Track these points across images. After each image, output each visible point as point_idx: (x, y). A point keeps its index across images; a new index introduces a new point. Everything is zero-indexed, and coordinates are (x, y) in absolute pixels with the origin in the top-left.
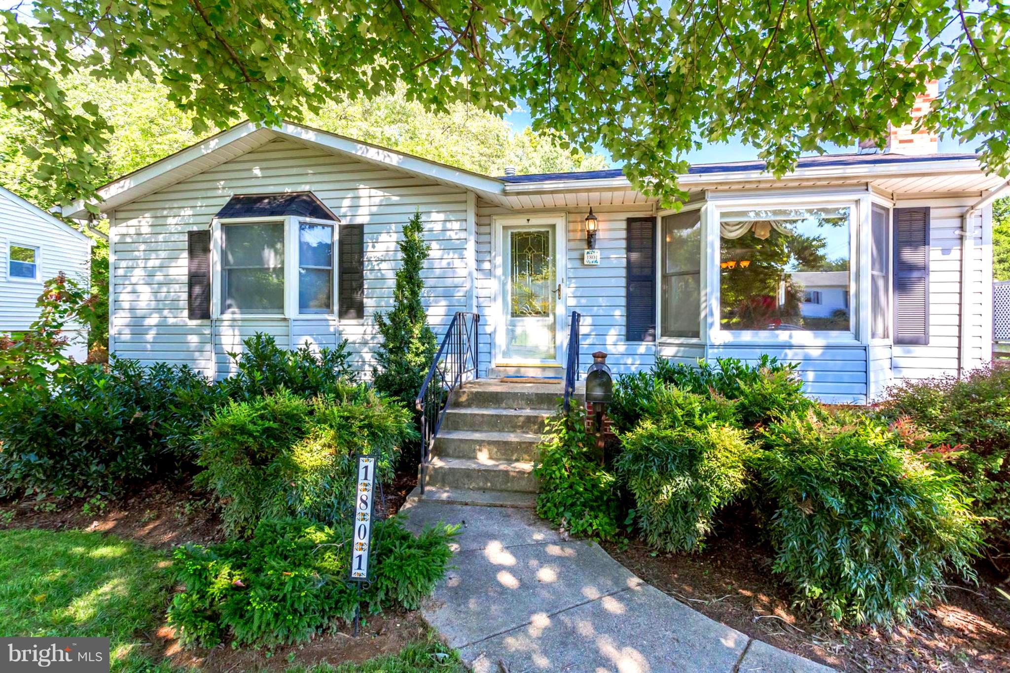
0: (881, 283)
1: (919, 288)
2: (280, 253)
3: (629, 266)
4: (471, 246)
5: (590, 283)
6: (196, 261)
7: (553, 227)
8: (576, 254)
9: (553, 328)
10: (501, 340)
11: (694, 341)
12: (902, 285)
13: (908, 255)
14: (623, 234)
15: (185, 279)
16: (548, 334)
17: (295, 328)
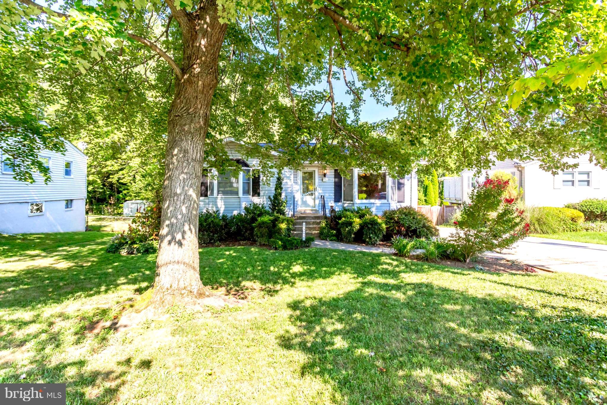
0: (394, 188)
1: (403, 189)
2: (237, 178)
3: (335, 182)
4: (292, 176)
5: (325, 186)
6: (203, 179)
7: (315, 171)
8: (321, 179)
9: (314, 199)
10: (300, 203)
11: (352, 202)
12: (399, 189)
13: (401, 181)
14: (333, 173)
16: (313, 201)
17: (242, 200)
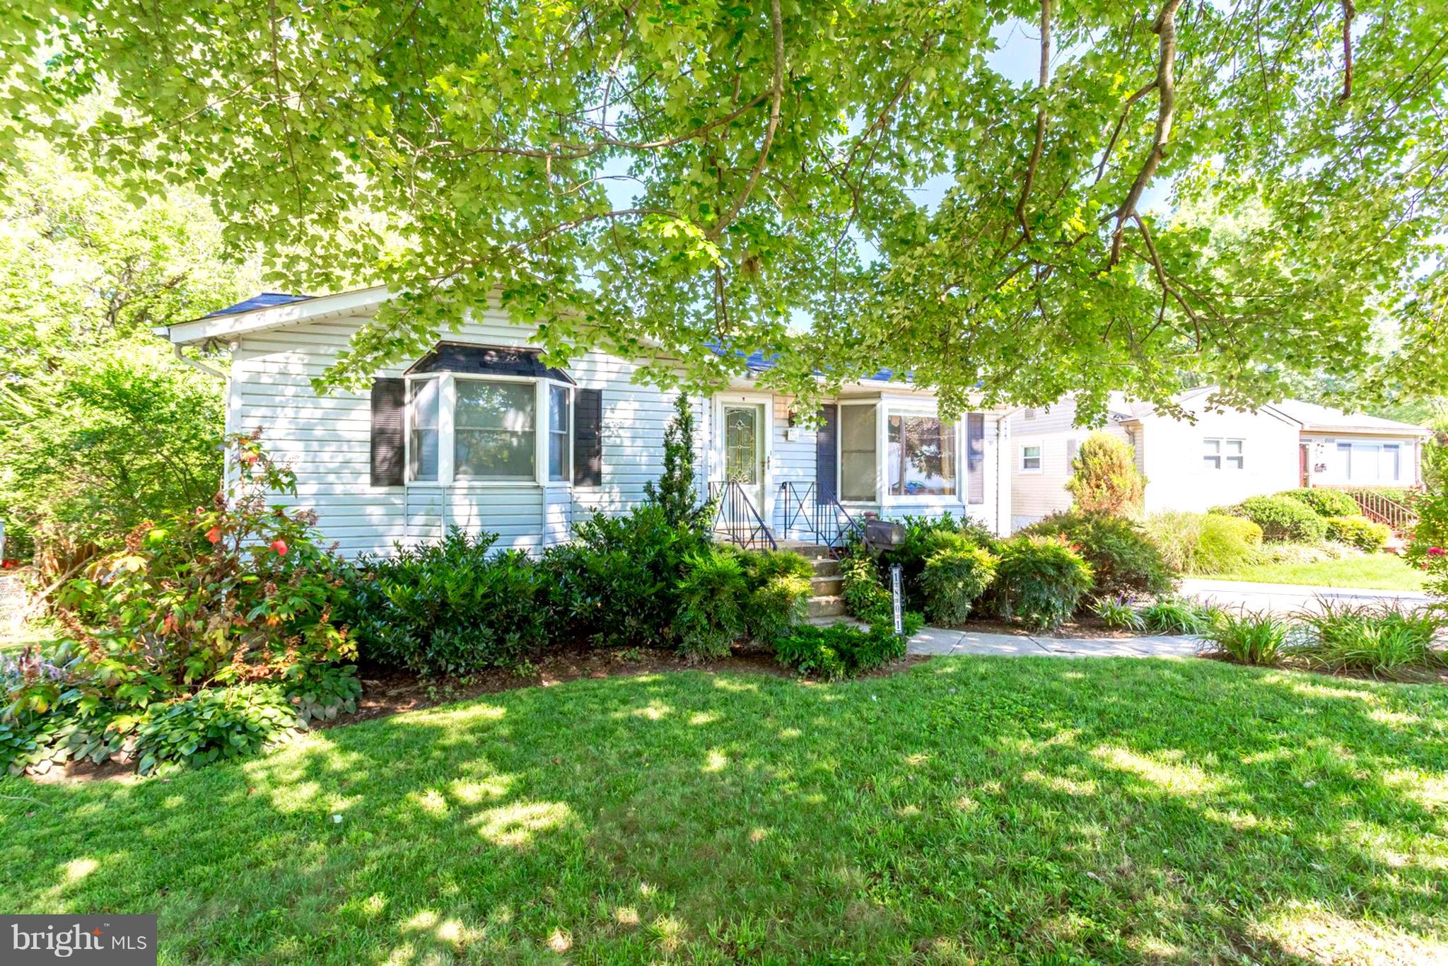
1: (979, 467)
3: (819, 444)
4: (706, 420)
5: (793, 455)
6: (381, 418)
7: (762, 406)
8: (781, 431)
9: (761, 495)
11: (871, 504)
12: (971, 466)
13: (977, 445)
15: (368, 436)
17: (548, 496)
